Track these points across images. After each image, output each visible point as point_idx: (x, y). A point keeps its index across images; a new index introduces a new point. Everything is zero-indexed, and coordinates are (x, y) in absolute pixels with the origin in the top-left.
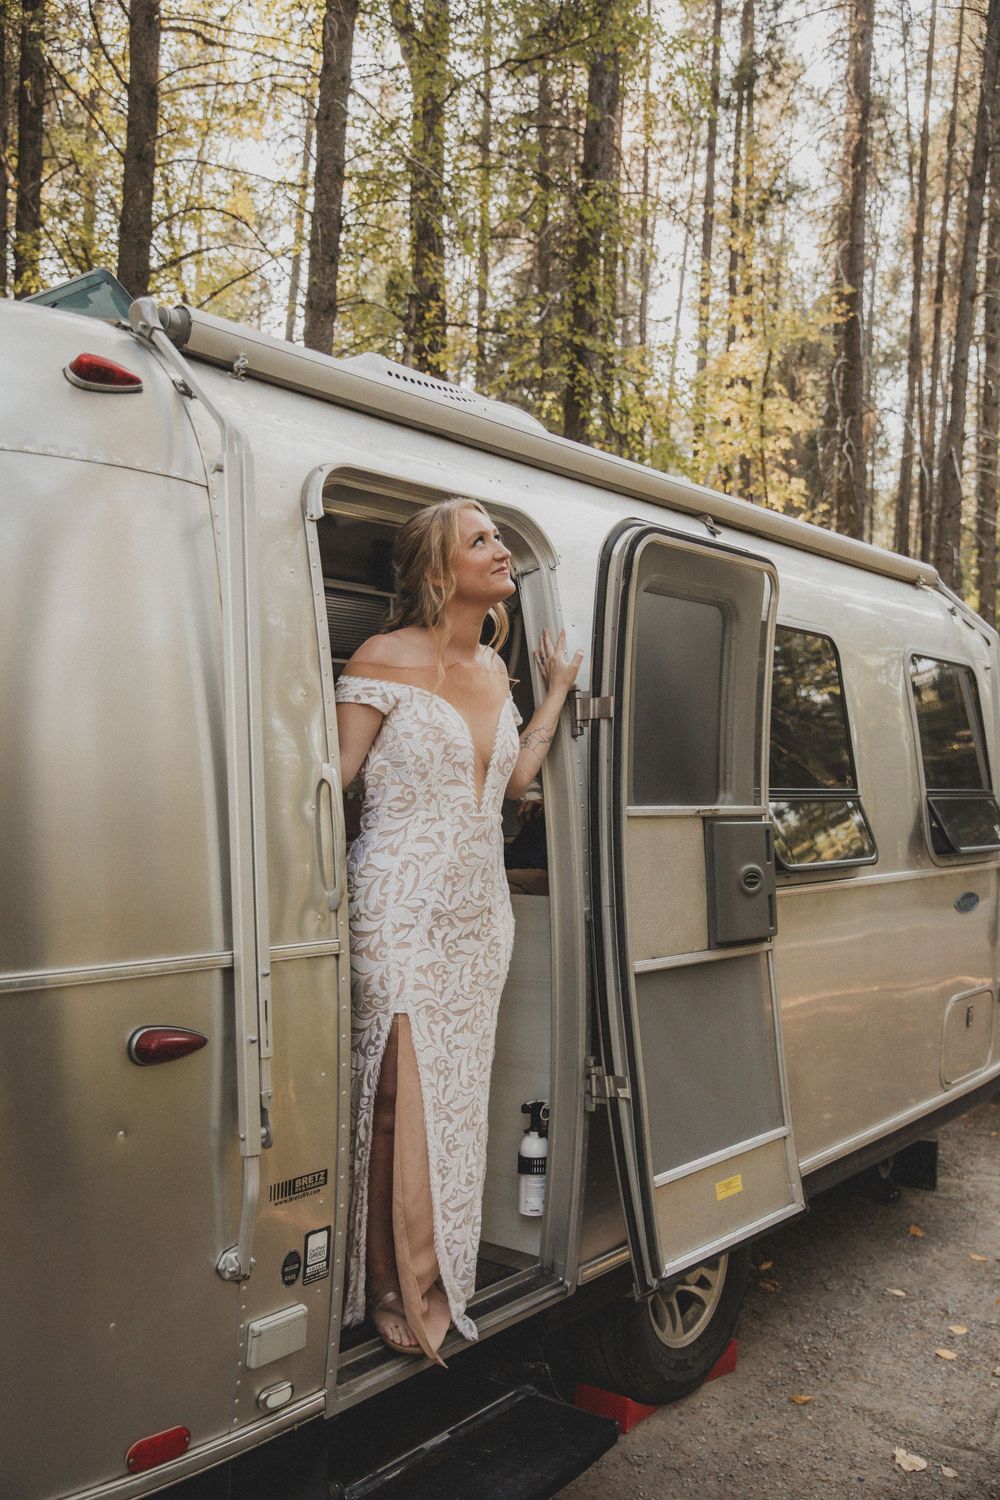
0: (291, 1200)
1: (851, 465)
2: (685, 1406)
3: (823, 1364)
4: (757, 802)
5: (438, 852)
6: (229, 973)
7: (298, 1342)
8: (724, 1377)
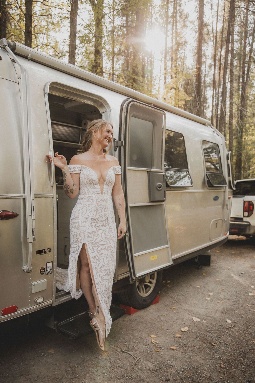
0: (42, 254)
1: (199, 108)
2: (146, 310)
3: (179, 301)
4: (162, 169)
5: (92, 204)
6: (24, 199)
7: (44, 288)
8: (156, 304)
